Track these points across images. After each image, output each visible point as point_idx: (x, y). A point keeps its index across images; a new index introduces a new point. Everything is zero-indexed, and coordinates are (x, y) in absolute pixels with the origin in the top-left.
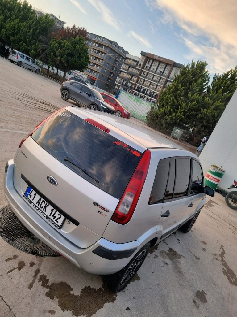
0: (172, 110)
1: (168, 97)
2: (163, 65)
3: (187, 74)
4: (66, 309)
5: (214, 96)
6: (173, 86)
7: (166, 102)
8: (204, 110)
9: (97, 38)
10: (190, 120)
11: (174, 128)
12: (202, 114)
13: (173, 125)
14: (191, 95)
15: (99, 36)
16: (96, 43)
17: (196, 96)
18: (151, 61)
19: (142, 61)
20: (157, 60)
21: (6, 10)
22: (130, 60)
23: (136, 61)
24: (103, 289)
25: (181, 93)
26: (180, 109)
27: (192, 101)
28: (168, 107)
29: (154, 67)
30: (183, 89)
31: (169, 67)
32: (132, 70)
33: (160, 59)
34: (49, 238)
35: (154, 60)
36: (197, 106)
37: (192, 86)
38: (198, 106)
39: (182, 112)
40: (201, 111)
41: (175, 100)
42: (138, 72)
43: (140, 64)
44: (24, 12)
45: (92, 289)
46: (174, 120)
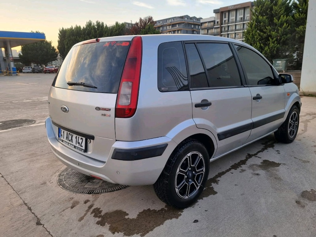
0: (262, 45)
1: (252, 34)
2: (240, 11)
3: (263, 3)
4: (117, 231)
5: (304, 8)
6: (253, 21)
7: (253, 40)
8: (300, 27)
9: (169, 21)
10: (287, 45)
11: (274, 62)
12: (299, 32)
13: (271, 59)
14: (277, 21)
15: (169, 19)
16: (169, 25)
17: (283, 18)
18: (227, 14)
19: (218, 18)
20: (232, 10)
21: (86, 36)
22: (206, 24)
23: (212, 21)
24: (166, 209)
25: (265, 23)
26: (271, 40)
27: (281, 25)
28: (257, 44)
29: (232, 18)
30: (265, 19)
31: (248, 9)
32: (211, 32)
33: (235, 8)
34: (79, 164)
35: (229, 11)
36: (289, 28)
37: (274, 11)
38: (291, 27)
39: (275, 41)
40: (295, 30)
41: (261, 33)
42: (219, 30)
43: (218, 22)
44: (99, 30)
45: (152, 210)
46: (270, 53)
